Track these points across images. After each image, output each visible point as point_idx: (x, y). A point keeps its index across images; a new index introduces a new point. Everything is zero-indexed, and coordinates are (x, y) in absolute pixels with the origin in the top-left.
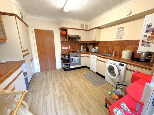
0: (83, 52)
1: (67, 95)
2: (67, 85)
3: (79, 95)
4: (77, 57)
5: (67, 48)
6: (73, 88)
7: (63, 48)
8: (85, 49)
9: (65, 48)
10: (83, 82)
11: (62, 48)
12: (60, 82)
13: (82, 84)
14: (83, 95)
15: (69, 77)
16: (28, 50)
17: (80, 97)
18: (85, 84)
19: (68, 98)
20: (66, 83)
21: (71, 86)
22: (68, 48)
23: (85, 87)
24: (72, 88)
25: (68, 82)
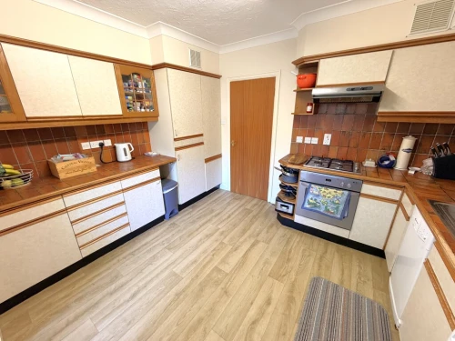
0: (405, 174)
1: (188, 287)
2: (224, 261)
3: (200, 321)
4: (332, 190)
5: (315, 141)
6: (222, 285)
7: (299, 139)
8: (429, 162)
9: (308, 140)
10: (268, 302)
11: (294, 139)
12: (222, 243)
13: (260, 301)
14: (204, 336)
15: (261, 245)
16: (201, 135)
17: (194, 329)
18: (262, 313)
19: (178, 295)
20: (227, 256)
21: (227, 274)
22: (321, 140)
23: (247, 321)
24: (217, 283)
25: (235, 259)
